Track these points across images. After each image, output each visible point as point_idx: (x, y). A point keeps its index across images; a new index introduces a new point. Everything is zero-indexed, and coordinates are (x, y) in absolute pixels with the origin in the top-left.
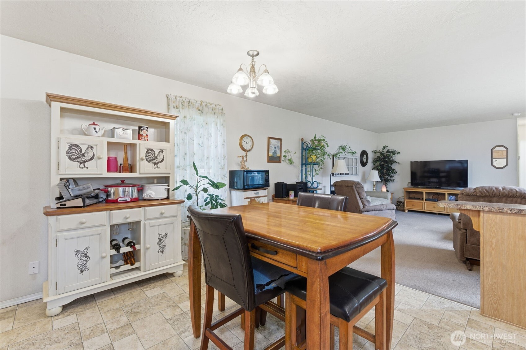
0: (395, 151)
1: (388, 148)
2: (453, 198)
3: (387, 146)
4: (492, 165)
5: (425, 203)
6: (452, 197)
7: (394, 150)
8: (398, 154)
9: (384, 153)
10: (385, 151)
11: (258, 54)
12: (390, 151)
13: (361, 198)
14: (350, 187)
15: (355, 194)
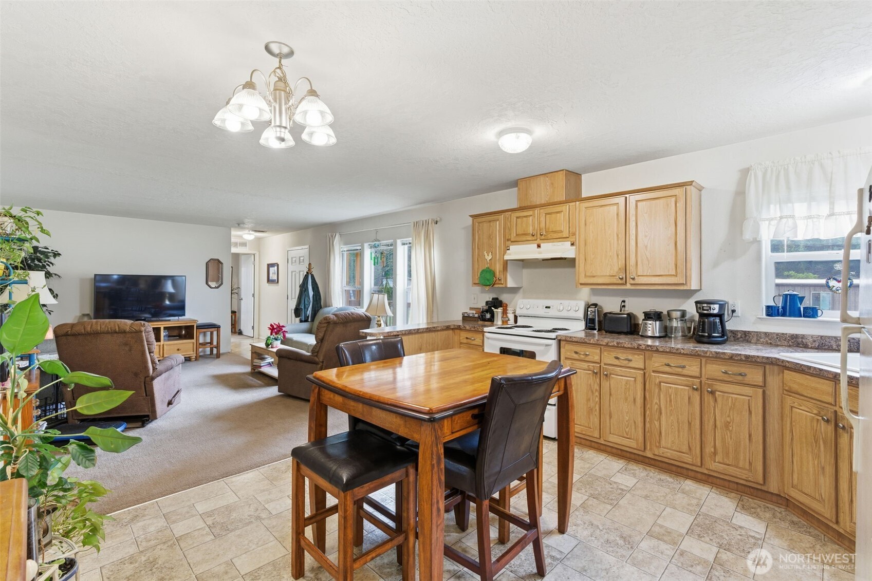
8: (55, 257)
11: (291, 53)
13: (150, 353)
14: (131, 332)
15: (143, 346)
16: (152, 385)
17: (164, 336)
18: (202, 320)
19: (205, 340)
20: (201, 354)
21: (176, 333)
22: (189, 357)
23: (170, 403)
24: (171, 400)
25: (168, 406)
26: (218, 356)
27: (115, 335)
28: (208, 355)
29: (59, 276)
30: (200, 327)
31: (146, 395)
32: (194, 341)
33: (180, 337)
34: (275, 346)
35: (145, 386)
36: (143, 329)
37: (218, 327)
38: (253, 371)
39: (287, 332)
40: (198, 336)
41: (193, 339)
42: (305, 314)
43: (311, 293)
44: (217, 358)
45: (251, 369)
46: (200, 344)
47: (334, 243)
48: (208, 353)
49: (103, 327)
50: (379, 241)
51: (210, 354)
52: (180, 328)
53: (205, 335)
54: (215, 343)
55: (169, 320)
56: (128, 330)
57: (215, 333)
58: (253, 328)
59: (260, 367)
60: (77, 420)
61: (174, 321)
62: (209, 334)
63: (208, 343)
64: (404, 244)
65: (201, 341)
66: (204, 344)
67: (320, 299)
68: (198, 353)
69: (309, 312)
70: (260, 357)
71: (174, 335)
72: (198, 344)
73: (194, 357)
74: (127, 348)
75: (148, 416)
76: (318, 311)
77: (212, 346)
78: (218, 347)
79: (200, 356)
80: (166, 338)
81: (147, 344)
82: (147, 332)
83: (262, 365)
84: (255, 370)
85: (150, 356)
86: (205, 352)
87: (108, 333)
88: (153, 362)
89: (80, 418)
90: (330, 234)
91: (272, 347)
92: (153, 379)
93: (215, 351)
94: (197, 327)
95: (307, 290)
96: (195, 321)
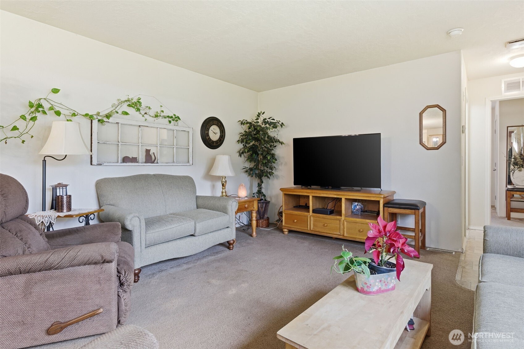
0: (276, 122)
1: (265, 116)
2: (358, 207)
3: (264, 113)
4: (420, 144)
5: (312, 218)
6: (356, 206)
7: (274, 120)
9: (258, 124)
10: (260, 121)
12: (268, 121)
30: (390, 205)
37: (414, 209)
94: (384, 204)
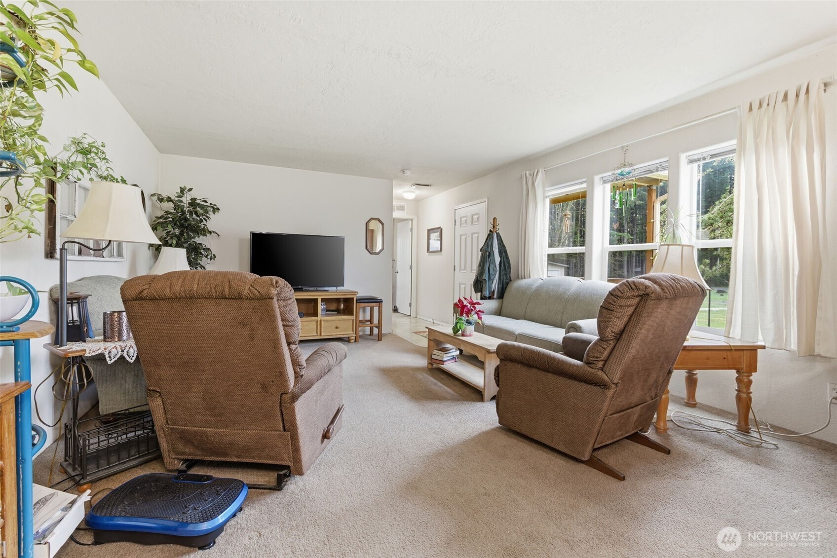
0: (208, 204)
1: (193, 194)
3: (191, 189)
4: (366, 248)
7: (206, 202)
8: (214, 212)
9: (182, 204)
10: (186, 200)
12: (198, 201)
13: (289, 344)
14: (253, 299)
15: (275, 329)
16: (293, 410)
17: (322, 310)
18: (362, 293)
19: (364, 317)
20: (361, 334)
21: (333, 306)
22: (348, 337)
23: (326, 436)
24: (328, 431)
25: (322, 442)
26: (380, 338)
27: (223, 302)
28: (368, 335)
29: (218, 235)
30: (361, 300)
31: (285, 430)
32: (353, 317)
33: (339, 312)
34: (468, 333)
35: (281, 410)
36: (274, 292)
37: (379, 302)
38: (430, 367)
39: (483, 312)
40: (357, 311)
41: (353, 315)
42: (490, 288)
43: (497, 259)
44: (378, 340)
45: (428, 363)
46: (361, 321)
47: (536, 184)
48: (368, 332)
49: (203, 284)
50: (631, 165)
51: (370, 335)
52: (338, 300)
53: (364, 311)
54: (376, 321)
55: (327, 291)
56: (246, 292)
57: (376, 309)
58: (410, 304)
59: (443, 362)
60: (178, 459)
61: (332, 292)
62: (368, 309)
63: (367, 321)
64: (692, 162)
65: (361, 318)
66: (363, 322)
67: (509, 267)
68: (357, 333)
69: (495, 285)
70: (440, 348)
71: (331, 309)
72: (358, 322)
73: (354, 338)
74: (246, 332)
75: (288, 467)
76: (507, 284)
77: (372, 326)
78: (379, 327)
79: (360, 336)
80: (324, 312)
81: (284, 326)
82: (284, 300)
83: (444, 359)
84: (432, 365)
85: (290, 350)
86: (364, 331)
87: (210, 297)
88: (295, 363)
89: (182, 457)
90: (528, 173)
91: (463, 335)
92: (295, 398)
93: (376, 331)
94: (357, 300)
95: (491, 254)
96: (355, 293)
